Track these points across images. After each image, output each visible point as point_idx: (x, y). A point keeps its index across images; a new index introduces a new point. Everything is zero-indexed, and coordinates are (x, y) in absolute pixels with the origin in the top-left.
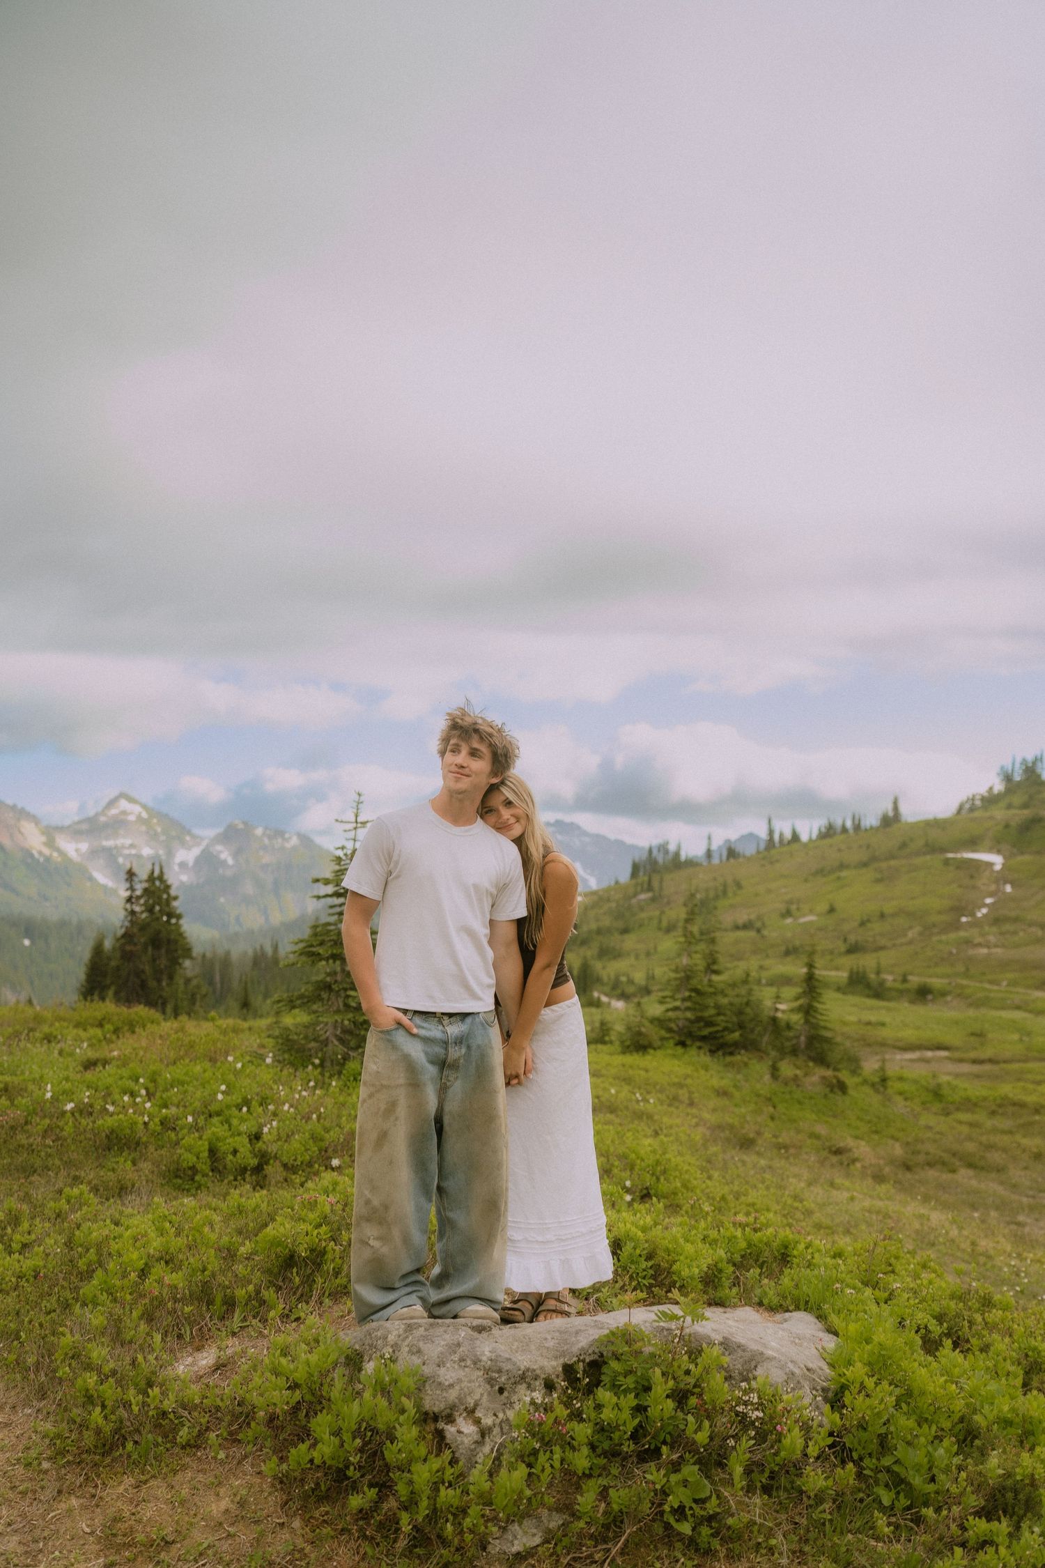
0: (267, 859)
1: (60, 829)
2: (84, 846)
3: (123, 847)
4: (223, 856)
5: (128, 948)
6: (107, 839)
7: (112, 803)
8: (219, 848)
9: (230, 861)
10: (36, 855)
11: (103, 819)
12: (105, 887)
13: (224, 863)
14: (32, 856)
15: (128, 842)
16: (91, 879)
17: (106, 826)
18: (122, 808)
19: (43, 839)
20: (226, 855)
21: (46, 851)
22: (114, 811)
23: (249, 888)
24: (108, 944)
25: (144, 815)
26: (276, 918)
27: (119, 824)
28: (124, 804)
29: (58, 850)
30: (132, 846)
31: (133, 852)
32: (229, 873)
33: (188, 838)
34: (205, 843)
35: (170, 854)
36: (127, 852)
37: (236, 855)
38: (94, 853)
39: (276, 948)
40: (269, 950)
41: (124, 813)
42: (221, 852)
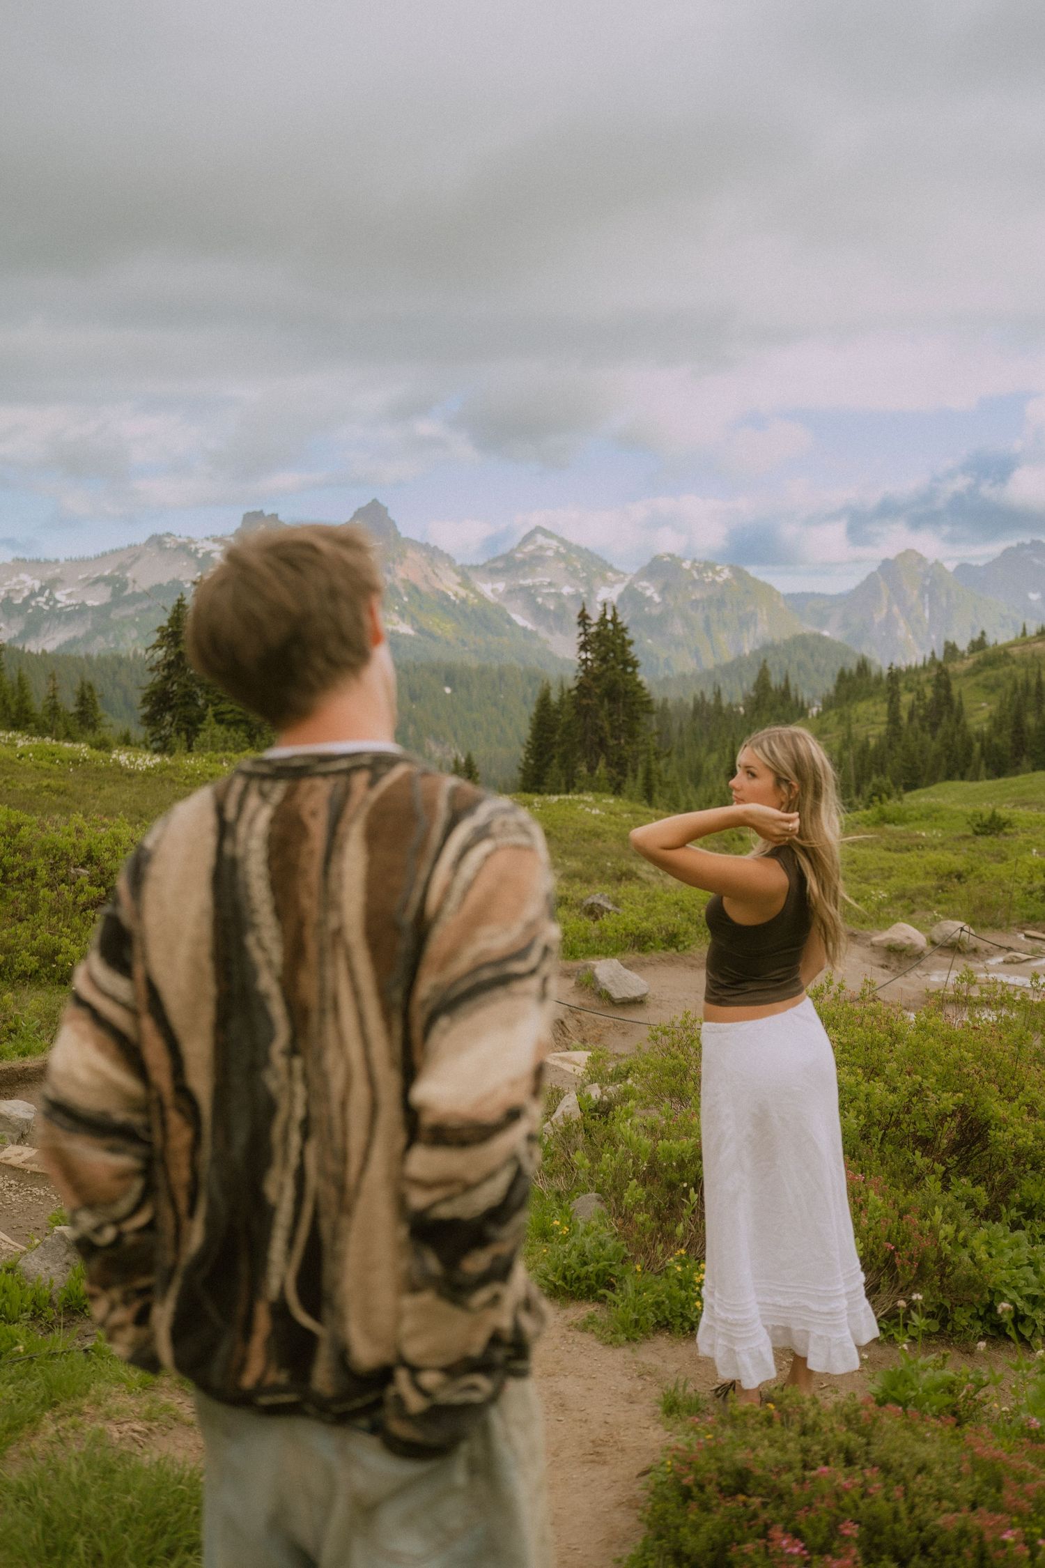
0: (697, 595)
1: (475, 568)
2: (501, 586)
3: (542, 585)
4: (648, 593)
5: (585, 702)
6: (525, 577)
7: (528, 538)
8: (644, 584)
9: (657, 599)
10: (453, 598)
11: (519, 556)
12: (524, 629)
13: (649, 600)
14: (447, 598)
15: (547, 580)
16: (510, 621)
17: (523, 563)
18: (539, 543)
19: (458, 579)
20: (651, 592)
21: (463, 593)
22: (530, 548)
23: (677, 628)
24: (554, 697)
25: (562, 550)
26: (709, 662)
27: (536, 560)
28: (540, 539)
29: (474, 590)
30: (550, 584)
31: (553, 591)
32: (656, 611)
33: (610, 574)
34: (627, 580)
35: (591, 592)
36: (545, 591)
37: (663, 591)
38: (511, 593)
39: (718, 695)
40: (709, 697)
41: (542, 548)
42: (647, 588)
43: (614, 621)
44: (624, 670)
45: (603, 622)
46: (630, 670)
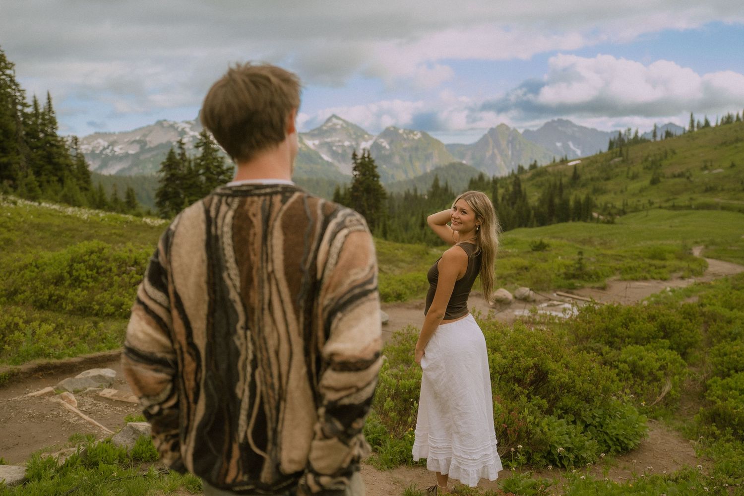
0: (405, 145)
1: (305, 134)
2: (317, 142)
3: (335, 142)
5: (356, 194)
6: (327, 138)
7: (329, 120)
8: (382, 140)
9: (388, 147)
11: (325, 128)
12: (328, 162)
13: (384, 148)
15: (337, 139)
16: (321, 158)
17: (326, 131)
18: (334, 122)
20: (385, 144)
22: (330, 124)
23: (397, 160)
24: (342, 192)
25: (345, 125)
26: (412, 175)
27: (333, 130)
28: (334, 120)
29: (304, 144)
30: (339, 141)
31: (340, 144)
32: (387, 153)
33: (366, 136)
34: (374, 138)
35: (358, 144)
36: (337, 144)
37: (390, 144)
38: (322, 145)
39: (415, 190)
40: (412, 192)
41: (335, 124)
42: (382, 142)
43: (368, 157)
44: (373, 180)
45: (363, 157)
46: (376, 179)
